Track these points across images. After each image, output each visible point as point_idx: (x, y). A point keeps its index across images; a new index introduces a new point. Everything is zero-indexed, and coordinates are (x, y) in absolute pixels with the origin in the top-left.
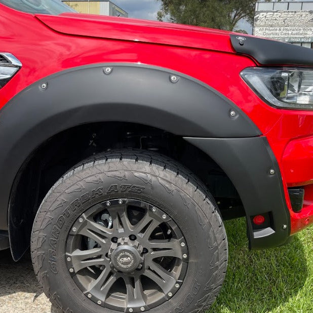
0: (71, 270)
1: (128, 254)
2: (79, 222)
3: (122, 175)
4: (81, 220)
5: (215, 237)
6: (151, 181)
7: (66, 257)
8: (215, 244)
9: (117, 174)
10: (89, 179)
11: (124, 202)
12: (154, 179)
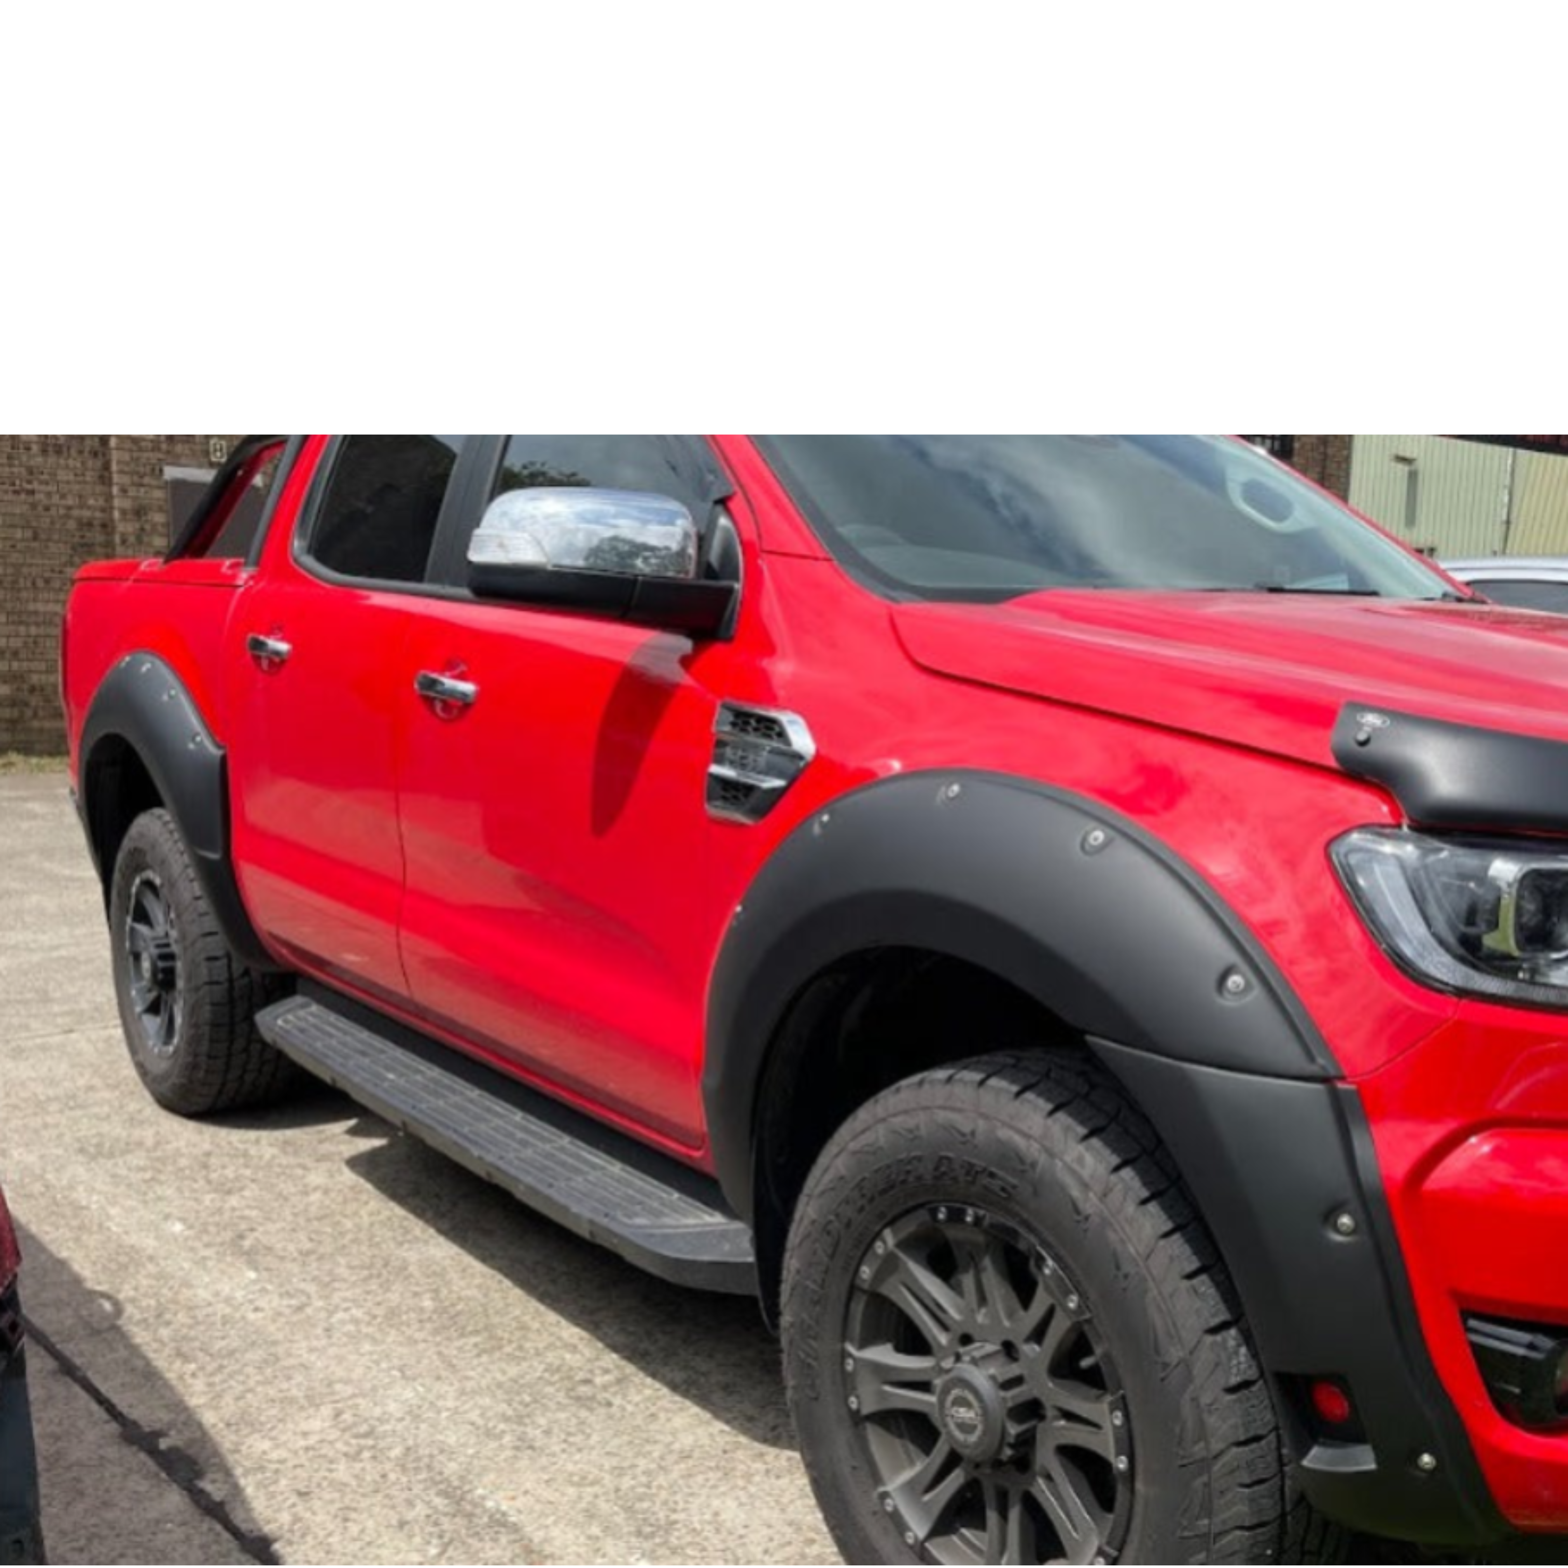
0: (853, 1403)
1: (971, 1397)
2: (875, 1254)
3: (967, 1129)
4: (879, 1248)
5: (1201, 1423)
6: (1033, 1165)
7: (844, 1355)
8: (1198, 1450)
9: (956, 1118)
10: (897, 1121)
11: (978, 1221)
12: (1043, 1159)
